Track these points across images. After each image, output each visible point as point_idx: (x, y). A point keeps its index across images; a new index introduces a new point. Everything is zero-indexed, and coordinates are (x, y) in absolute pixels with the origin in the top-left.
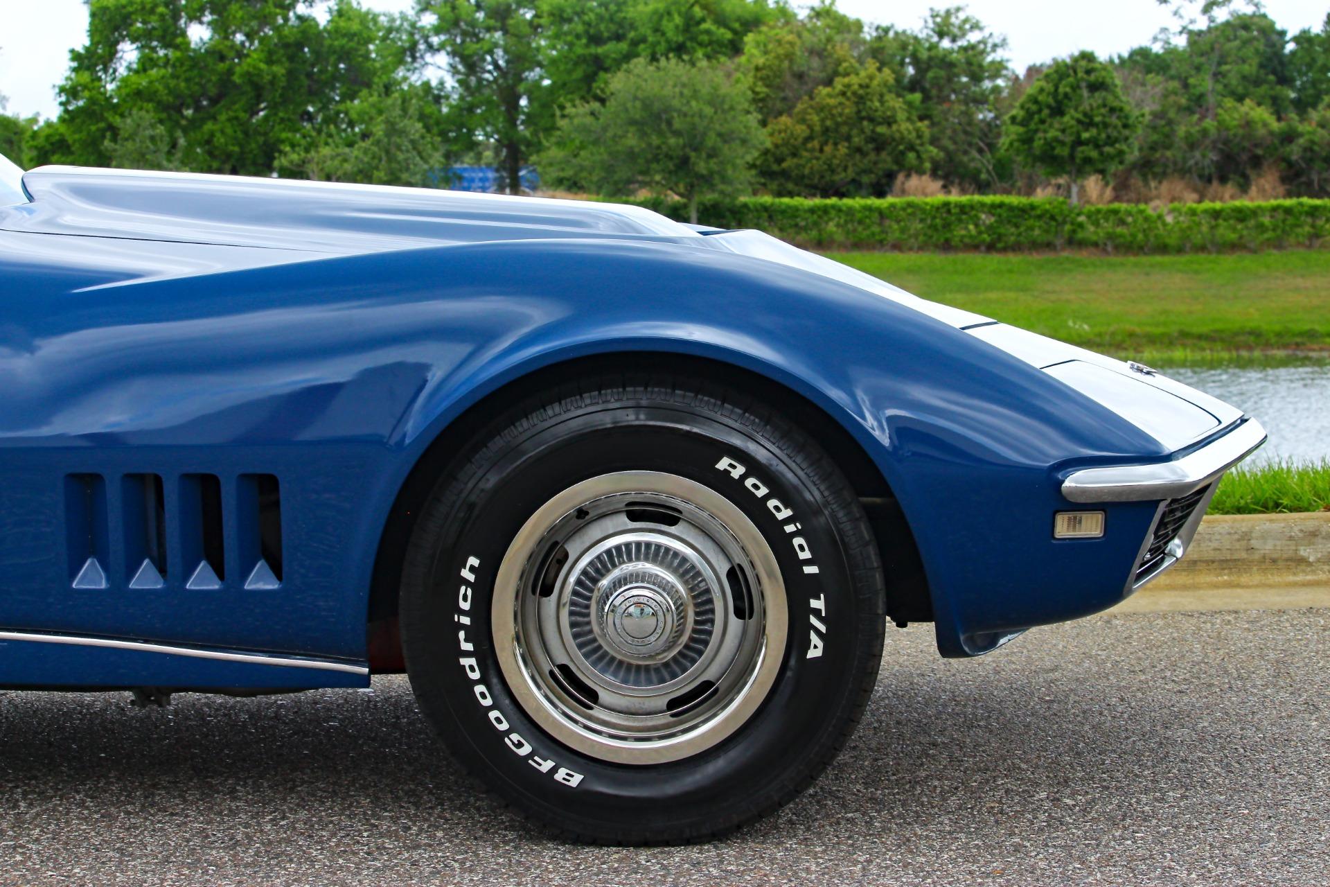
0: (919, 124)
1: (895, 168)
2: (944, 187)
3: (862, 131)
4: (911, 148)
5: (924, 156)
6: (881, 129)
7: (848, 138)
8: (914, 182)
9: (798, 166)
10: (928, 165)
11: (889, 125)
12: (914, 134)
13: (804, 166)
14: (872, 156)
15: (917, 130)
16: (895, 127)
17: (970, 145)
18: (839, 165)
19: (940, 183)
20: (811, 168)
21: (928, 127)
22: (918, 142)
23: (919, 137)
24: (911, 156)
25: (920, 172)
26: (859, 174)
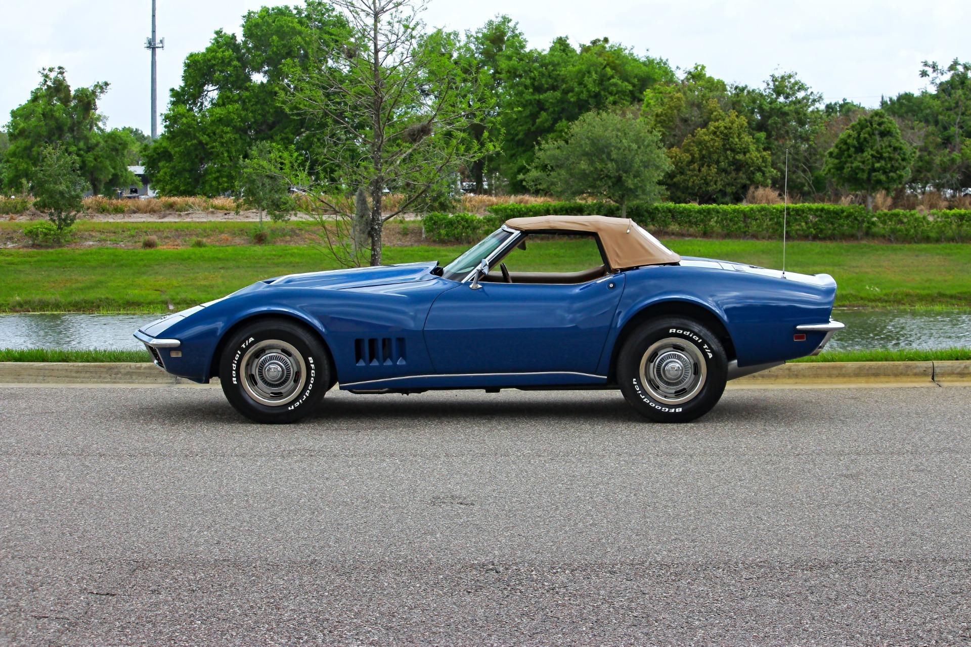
0: (765, 153)
1: (748, 182)
2: (780, 195)
3: (727, 158)
4: (759, 169)
5: (767, 175)
6: (740, 157)
7: (718, 162)
8: (761, 191)
9: (684, 181)
10: (769, 181)
11: (745, 154)
12: (761, 160)
13: (688, 181)
14: (733, 174)
15: (763, 157)
16: (748, 155)
17: (797, 167)
18: (711, 181)
19: (777, 193)
20: (693, 182)
21: (769, 155)
22: (764, 164)
23: (764, 160)
24: (758, 175)
25: (765, 186)
26: (724, 186)
